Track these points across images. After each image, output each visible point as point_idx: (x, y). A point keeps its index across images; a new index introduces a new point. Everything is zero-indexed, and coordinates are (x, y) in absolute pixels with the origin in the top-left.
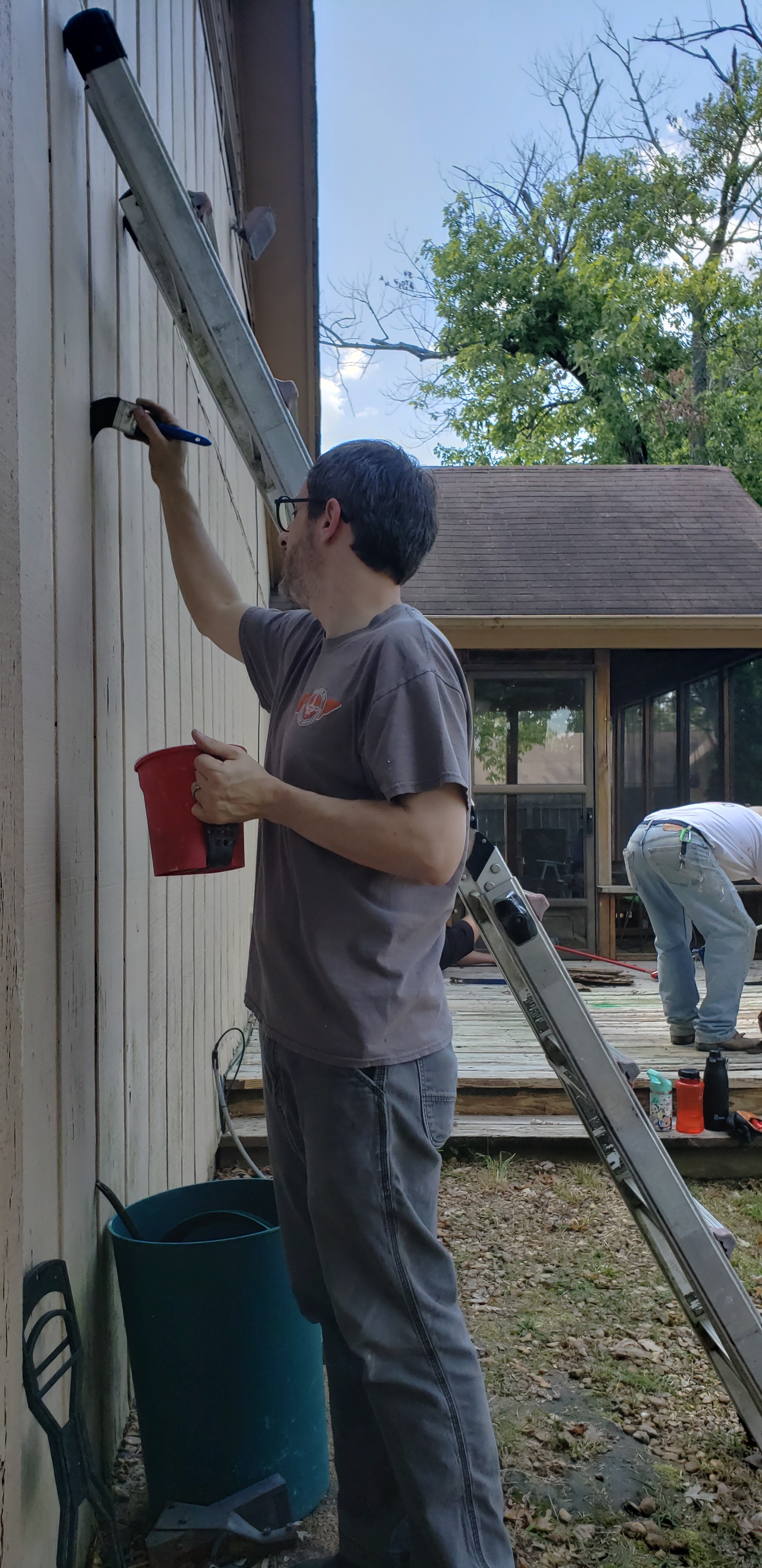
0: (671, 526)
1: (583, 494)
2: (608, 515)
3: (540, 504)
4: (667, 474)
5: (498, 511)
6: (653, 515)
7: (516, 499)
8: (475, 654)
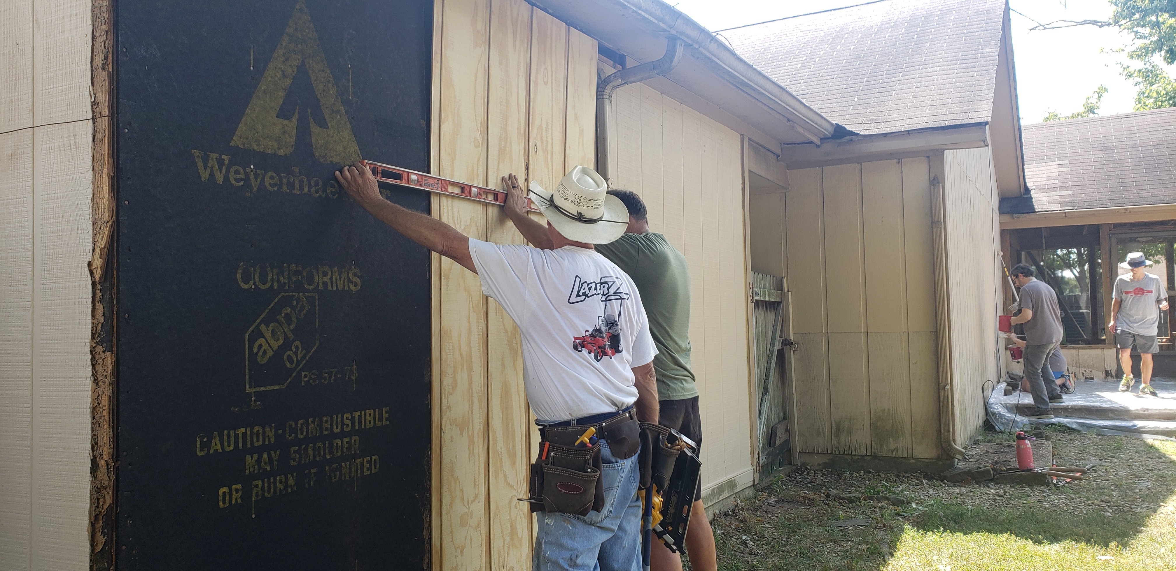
8: (1116, 226)
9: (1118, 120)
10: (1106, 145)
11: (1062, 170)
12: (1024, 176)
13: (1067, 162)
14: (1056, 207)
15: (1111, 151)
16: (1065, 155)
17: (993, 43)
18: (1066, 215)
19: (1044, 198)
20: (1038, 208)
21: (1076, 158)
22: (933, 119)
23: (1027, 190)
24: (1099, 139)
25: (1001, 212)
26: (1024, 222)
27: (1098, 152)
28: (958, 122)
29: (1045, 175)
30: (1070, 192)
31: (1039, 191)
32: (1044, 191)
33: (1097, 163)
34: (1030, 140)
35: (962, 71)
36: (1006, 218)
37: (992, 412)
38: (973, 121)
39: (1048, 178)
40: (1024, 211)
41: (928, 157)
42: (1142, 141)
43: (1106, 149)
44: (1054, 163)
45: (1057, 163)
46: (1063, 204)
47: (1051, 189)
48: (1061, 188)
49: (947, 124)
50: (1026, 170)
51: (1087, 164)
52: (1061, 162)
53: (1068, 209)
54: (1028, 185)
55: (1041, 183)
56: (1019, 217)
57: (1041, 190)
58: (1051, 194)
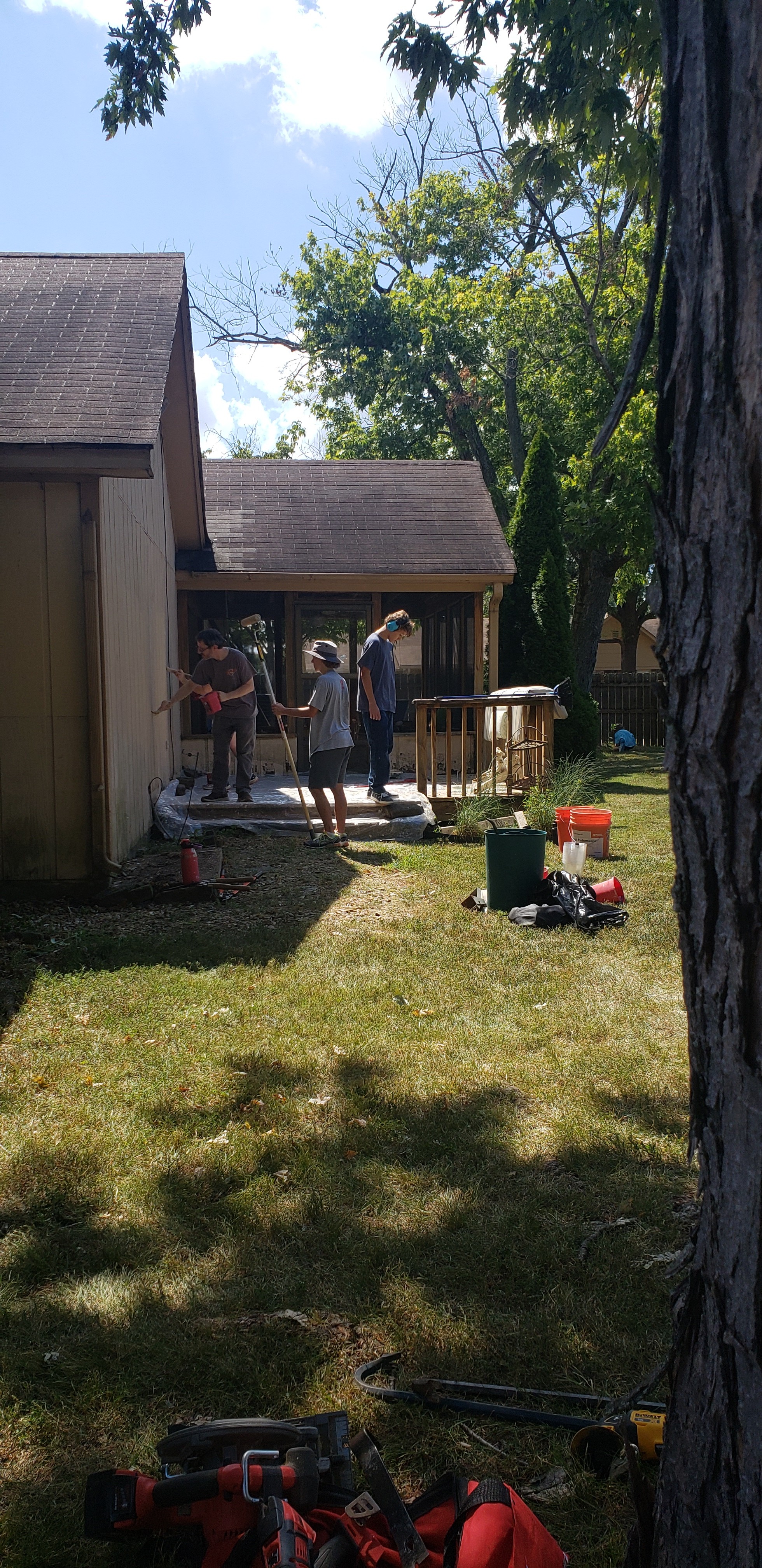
0: (429, 509)
1: (379, 484)
2: (392, 501)
3: (350, 492)
4: (437, 468)
5: (322, 496)
6: (418, 501)
7: (335, 487)
8: (302, 594)
9: (307, 467)
10: (294, 496)
11: (247, 521)
12: (205, 524)
13: (252, 512)
14: (239, 567)
15: (298, 504)
16: (251, 503)
17: (164, 342)
18: (249, 577)
19: (227, 555)
20: (220, 566)
21: (262, 508)
22: (85, 432)
23: (208, 543)
24: (287, 488)
25: (178, 567)
26: (204, 583)
27: (285, 504)
28: (115, 441)
29: (228, 526)
30: (254, 550)
31: (219, 545)
32: (227, 545)
33: (283, 517)
34: (213, 479)
35: (125, 372)
36: (184, 575)
37: (160, 816)
38: (134, 442)
39: (232, 530)
40: (204, 569)
41: (79, 483)
42: (330, 496)
43: (294, 501)
44: (239, 511)
45: (242, 511)
46: (246, 563)
47: (233, 544)
48: (246, 544)
49: (102, 440)
50: (207, 517)
51: (274, 517)
52: (246, 511)
53: (252, 570)
54: (210, 535)
55: (224, 535)
56: (198, 576)
57: (224, 543)
58: (235, 550)
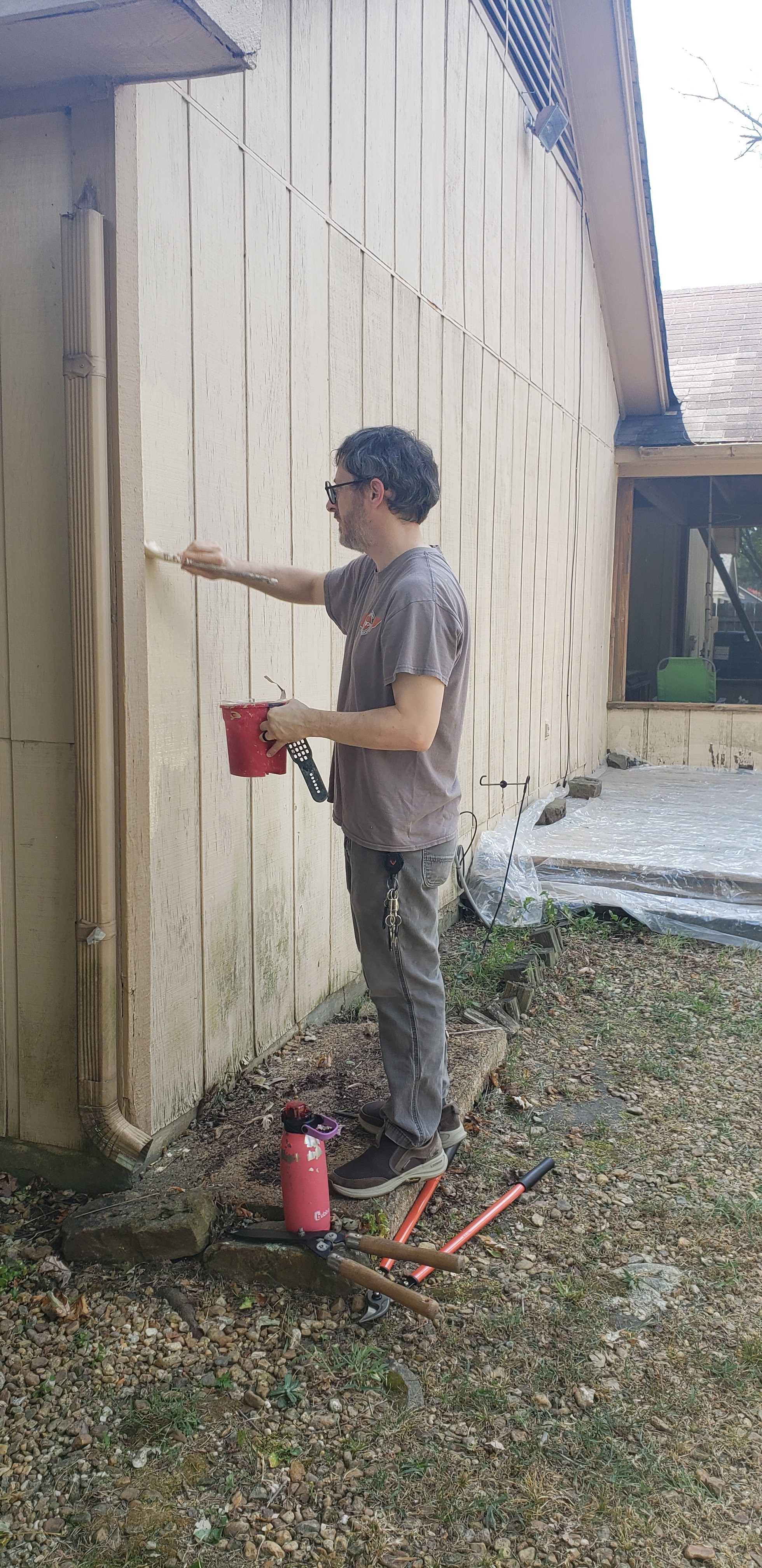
11: (743, 368)
12: (668, 371)
13: (754, 354)
14: (718, 436)
16: (754, 342)
18: (731, 451)
19: (701, 419)
20: (691, 437)
23: (674, 403)
25: (621, 441)
26: (660, 464)
29: (712, 377)
30: (746, 410)
31: (695, 406)
32: (705, 405)
34: (703, 314)
36: (628, 456)
39: (716, 383)
40: (660, 443)
44: (733, 355)
45: (737, 355)
46: (728, 430)
47: (715, 401)
48: (734, 401)
50: (671, 360)
52: (745, 355)
53: (738, 440)
54: (676, 392)
55: (703, 391)
56: (648, 454)
57: (699, 403)
58: (715, 411)
